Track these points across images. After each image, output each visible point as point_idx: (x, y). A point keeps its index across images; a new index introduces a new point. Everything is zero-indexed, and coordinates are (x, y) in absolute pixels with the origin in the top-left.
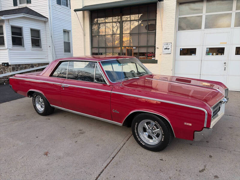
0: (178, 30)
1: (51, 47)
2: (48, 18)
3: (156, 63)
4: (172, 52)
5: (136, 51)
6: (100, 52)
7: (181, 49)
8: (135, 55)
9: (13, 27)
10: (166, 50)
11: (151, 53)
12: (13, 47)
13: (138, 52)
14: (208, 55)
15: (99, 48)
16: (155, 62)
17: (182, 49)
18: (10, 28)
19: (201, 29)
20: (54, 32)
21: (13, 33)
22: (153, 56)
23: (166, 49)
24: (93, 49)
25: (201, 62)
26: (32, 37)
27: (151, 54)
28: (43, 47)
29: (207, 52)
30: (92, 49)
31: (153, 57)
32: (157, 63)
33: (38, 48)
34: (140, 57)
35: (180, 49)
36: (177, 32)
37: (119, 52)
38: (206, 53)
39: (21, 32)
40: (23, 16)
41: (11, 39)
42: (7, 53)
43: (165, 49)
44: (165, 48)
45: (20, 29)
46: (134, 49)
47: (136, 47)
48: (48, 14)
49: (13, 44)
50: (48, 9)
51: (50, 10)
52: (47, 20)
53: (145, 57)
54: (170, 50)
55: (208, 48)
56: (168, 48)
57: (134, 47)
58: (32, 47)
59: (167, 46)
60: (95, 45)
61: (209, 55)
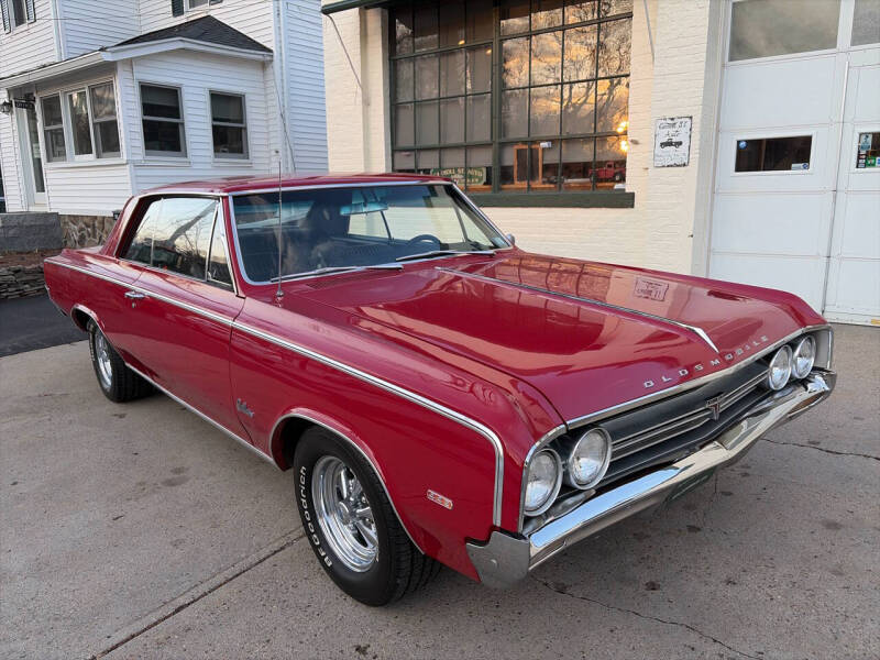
0: (731, 59)
1: (280, 154)
2: (271, 51)
3: (627, 207)
4: (695, 155)
5: (552, 158)
6: (421, 166)
7: (743, 144)
8: (548, 174)
9: (146, 89)
10: (668, 148)
11: (609, 166)
12: (148, 158)
13: (558, 162)
14: (866, 165)
15: (417, 150)
16: (627, 201)
17: (747, 141)
18: (137, 91)
19: (835, 47)
20: (294, 98)
21: (148, 109)
22: (617, 178)
23: (669, 144)
24: (397, 155)
25: (835, 197)
26: (214, 119)
27: (612, 169)
28: (257, 155)
29: (863, 152)
30: (393, 155)
31: (618, 182)
32: (632, 206)
33: (240, 158)
34: (569, 180)
35: (739, 142)
36: (723, 66)
37: (489, 164)
38: (859, 158)
39: (177, 103)
40: (181, 45)
41: (139, 128)
42: (128, 179)
43: (664, 145)
44: (665, 140)
45: (173, 93)
46: (544, 149)
47: (552, 141)
48: (273, 37)
49: (147, 148)
50: (272, 17)
51: (279, 21)
52: (268, 58)
53: (588, 180)
54: (684, 148)
55: (867, 134)
56: (675, 140)
57: (543, 141)
58: (216, 157)
59: (672, 131)
60: (406, 139)
61: (873, 165)
